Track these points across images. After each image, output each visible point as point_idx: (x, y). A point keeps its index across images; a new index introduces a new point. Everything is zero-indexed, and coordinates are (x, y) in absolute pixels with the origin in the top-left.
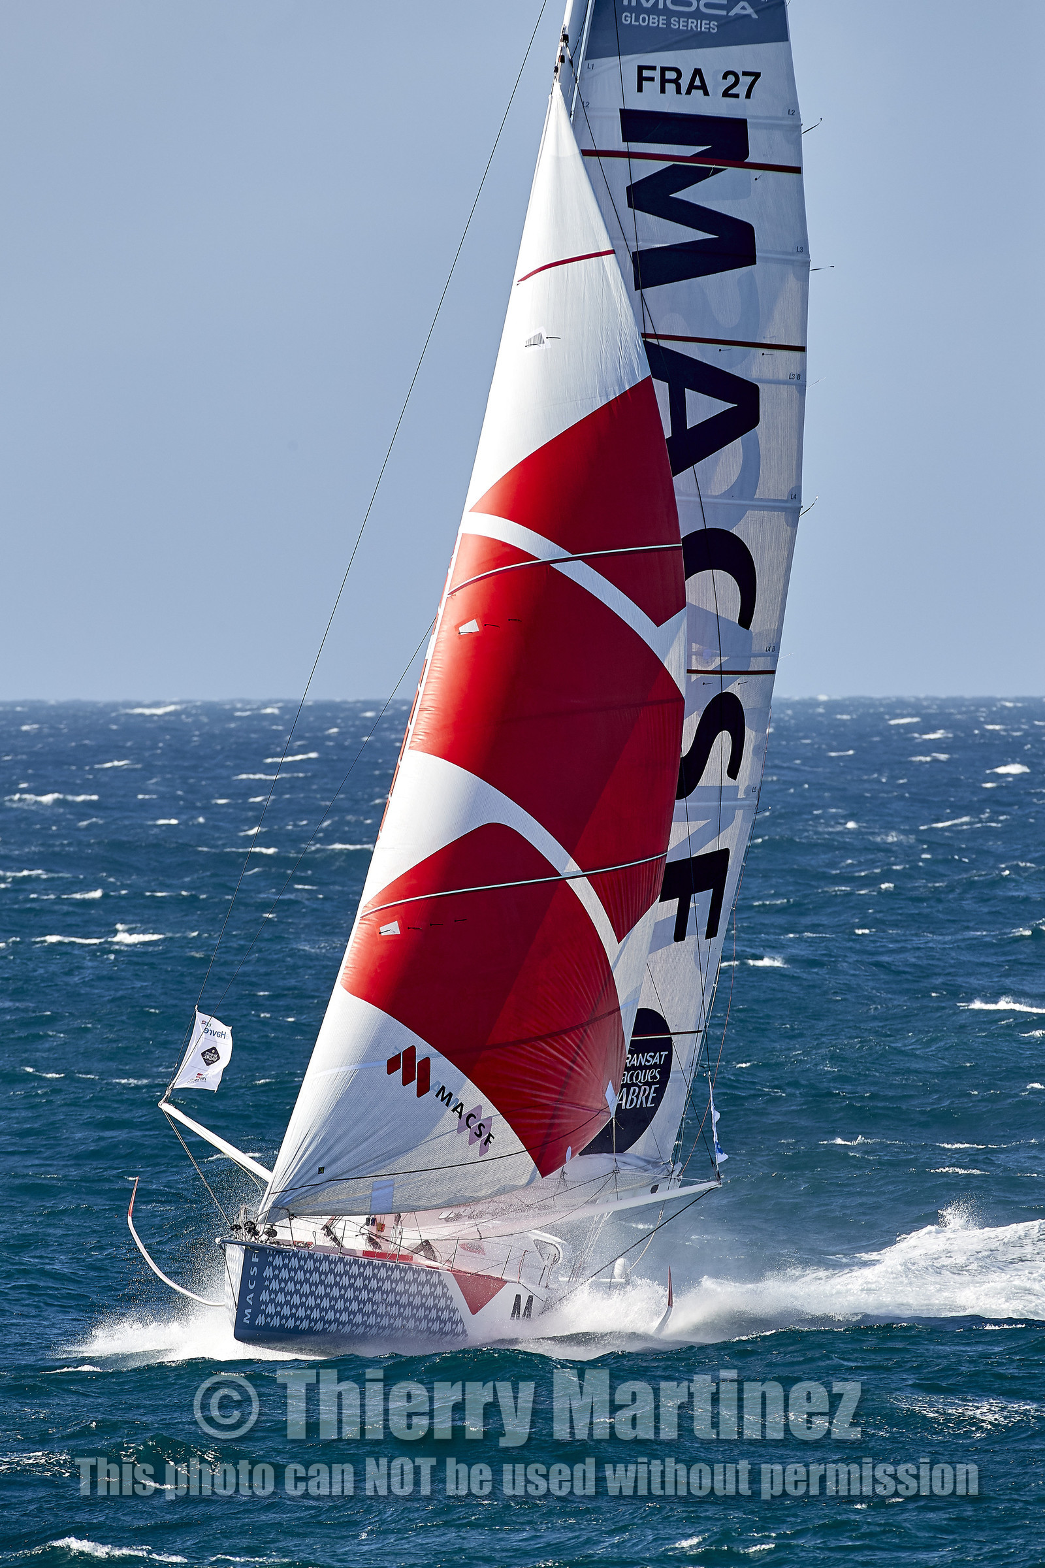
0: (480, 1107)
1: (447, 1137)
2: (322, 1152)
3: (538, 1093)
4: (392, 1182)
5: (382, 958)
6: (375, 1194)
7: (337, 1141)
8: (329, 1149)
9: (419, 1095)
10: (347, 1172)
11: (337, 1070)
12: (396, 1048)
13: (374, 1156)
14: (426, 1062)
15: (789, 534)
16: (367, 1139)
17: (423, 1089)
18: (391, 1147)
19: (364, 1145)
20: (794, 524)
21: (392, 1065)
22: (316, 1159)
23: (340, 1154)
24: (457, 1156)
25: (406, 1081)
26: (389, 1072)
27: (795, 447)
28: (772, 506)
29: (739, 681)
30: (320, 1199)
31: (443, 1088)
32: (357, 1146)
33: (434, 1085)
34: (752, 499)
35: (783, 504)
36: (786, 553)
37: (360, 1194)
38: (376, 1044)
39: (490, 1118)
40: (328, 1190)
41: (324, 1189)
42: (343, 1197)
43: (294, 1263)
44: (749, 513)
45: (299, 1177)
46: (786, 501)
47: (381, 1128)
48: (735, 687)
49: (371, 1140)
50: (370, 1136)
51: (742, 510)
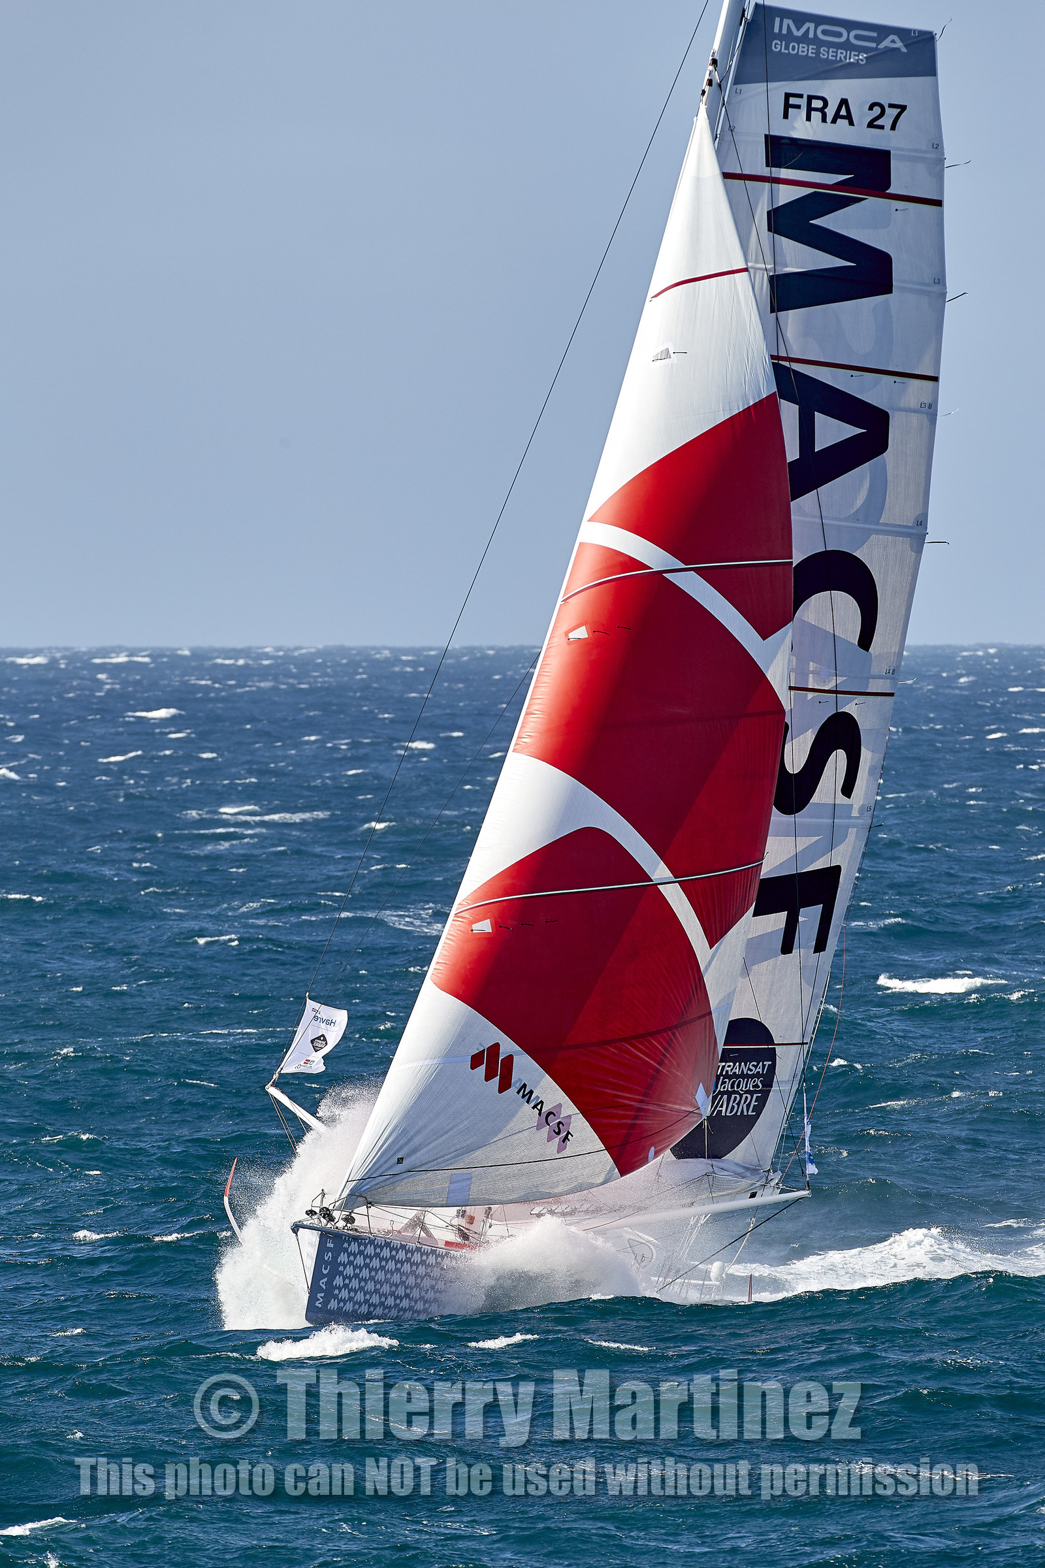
0: (560, 1105)
1: (526, 1133)
2: (402, 1142)
3: (621, 1094)
4: (469, 1176)
5: (470, 956)
6: (454, 1186)
7: (418, 1132)
8: (409, 1141)
9: (501, 1090)
10: (426, 1163)
11: (421, 1063)
12: (481, 1044)
13: (453, 1149)
14: (509, 1059)
15: (913, 559)
16: (447, 1132)
17: (504, 1085)
18: (469, 1142)
19: (444, 1138)
20: (919, 551)
21: (476, 1061)
22: (394, 1150)
23: (420, 1145)
24: (535, 1152)
25: (489, 1076)
26: (473, 1067)
27: (923, 475)
28: (897, 531)
29: (856, 701)
30: (398, 1189)
31: (525, 1086)
32: (437, 1139)
33: (516, 1082)
34: (878, 523)
35: (907, 530)
36: (910, 578)
37: (437, 1185)
38: (460, 1038)
39: (570, 1116)
41: (404, 1179)
42: (421, 1188)
43: (370, 1250)
44: (873, 537)
45: (377, 1166)
46: (911, 527)
47: (462, 1122)
48: (851, 707)
49: (450, 1133)
50: (451, 1129)
51: (867, 534)
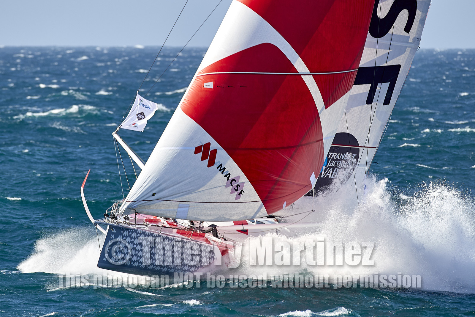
0: (239, 177)
1: (220, 188)
2: (156, 186)
3: (272, 175)
4: (188, 206)
5: (202, 98)
6: (179, 209)
7: (165, 182)
8: (159, 185)
9: (209, 166)
10: (167, 197)
11: (170, 148)
12: (201, 142)
13: (182, 192)
14: (215, 151)
16: (179, 183)
17: (211, 164)
18: (189, 189)
19: (177, 186)
21: (197, 150)
22: (152, 189)
23: (164, 188)
24: (224, 198)
26: (196, 153)
30: (151, 207)
31: (221, 165)
33: (217, 163)
37: (171, 208)
38: (191, 139)
39: (244, 183)
40: (156, 204)
41: (154, 203)
42: (163, 209)
43: (134, 235)
45: (142, 196)
47: (187, 179)
49: (181, 184)
50: (181, 182)
